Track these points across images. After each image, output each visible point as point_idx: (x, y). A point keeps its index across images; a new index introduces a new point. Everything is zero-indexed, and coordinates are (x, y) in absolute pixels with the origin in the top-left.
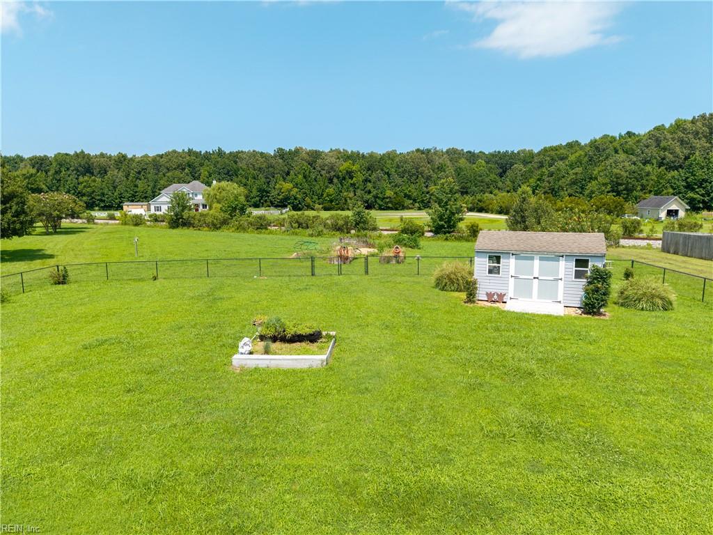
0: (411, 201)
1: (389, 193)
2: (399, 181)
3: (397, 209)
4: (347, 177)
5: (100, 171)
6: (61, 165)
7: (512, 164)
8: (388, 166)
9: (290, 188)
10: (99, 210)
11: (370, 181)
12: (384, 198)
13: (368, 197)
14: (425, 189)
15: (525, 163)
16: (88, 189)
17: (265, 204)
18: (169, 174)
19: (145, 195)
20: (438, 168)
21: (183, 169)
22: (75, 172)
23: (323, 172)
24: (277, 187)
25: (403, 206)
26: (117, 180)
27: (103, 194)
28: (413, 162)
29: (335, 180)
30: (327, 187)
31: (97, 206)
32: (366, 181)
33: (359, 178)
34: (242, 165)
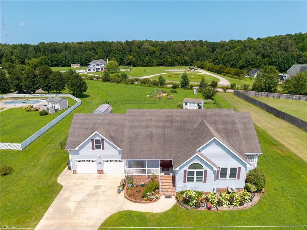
0: (178, 63)
1: (169, 60)
2: (173, 55)
3: (172, 66)
4: (153, 53)
5: (59, 51)
6: (45, 49)
7: (216, 48)
8: (169, 49)
9: (132, 58)
10: (61, 67)
11: (162, 55)
12: (167, 62)
13: (161, 61)
14: (183, 58)
15: (222, 47)
16: (56, 59)
17: (123, 64)
18: (86, 53)
19: (78, 61)
20: (188, 49)
21: (91, 51)
22: (50, 52)
23: (144, 51)
24: (127, 57)
25: (174, 65)
26: (67, 55)
27: (62, 61)
28: (179, 47)
29: (149, 54)
30: (146, 57)
31: (60, 65)
32: (161, 54)
33: (158, 54)
34: (113, 48)
